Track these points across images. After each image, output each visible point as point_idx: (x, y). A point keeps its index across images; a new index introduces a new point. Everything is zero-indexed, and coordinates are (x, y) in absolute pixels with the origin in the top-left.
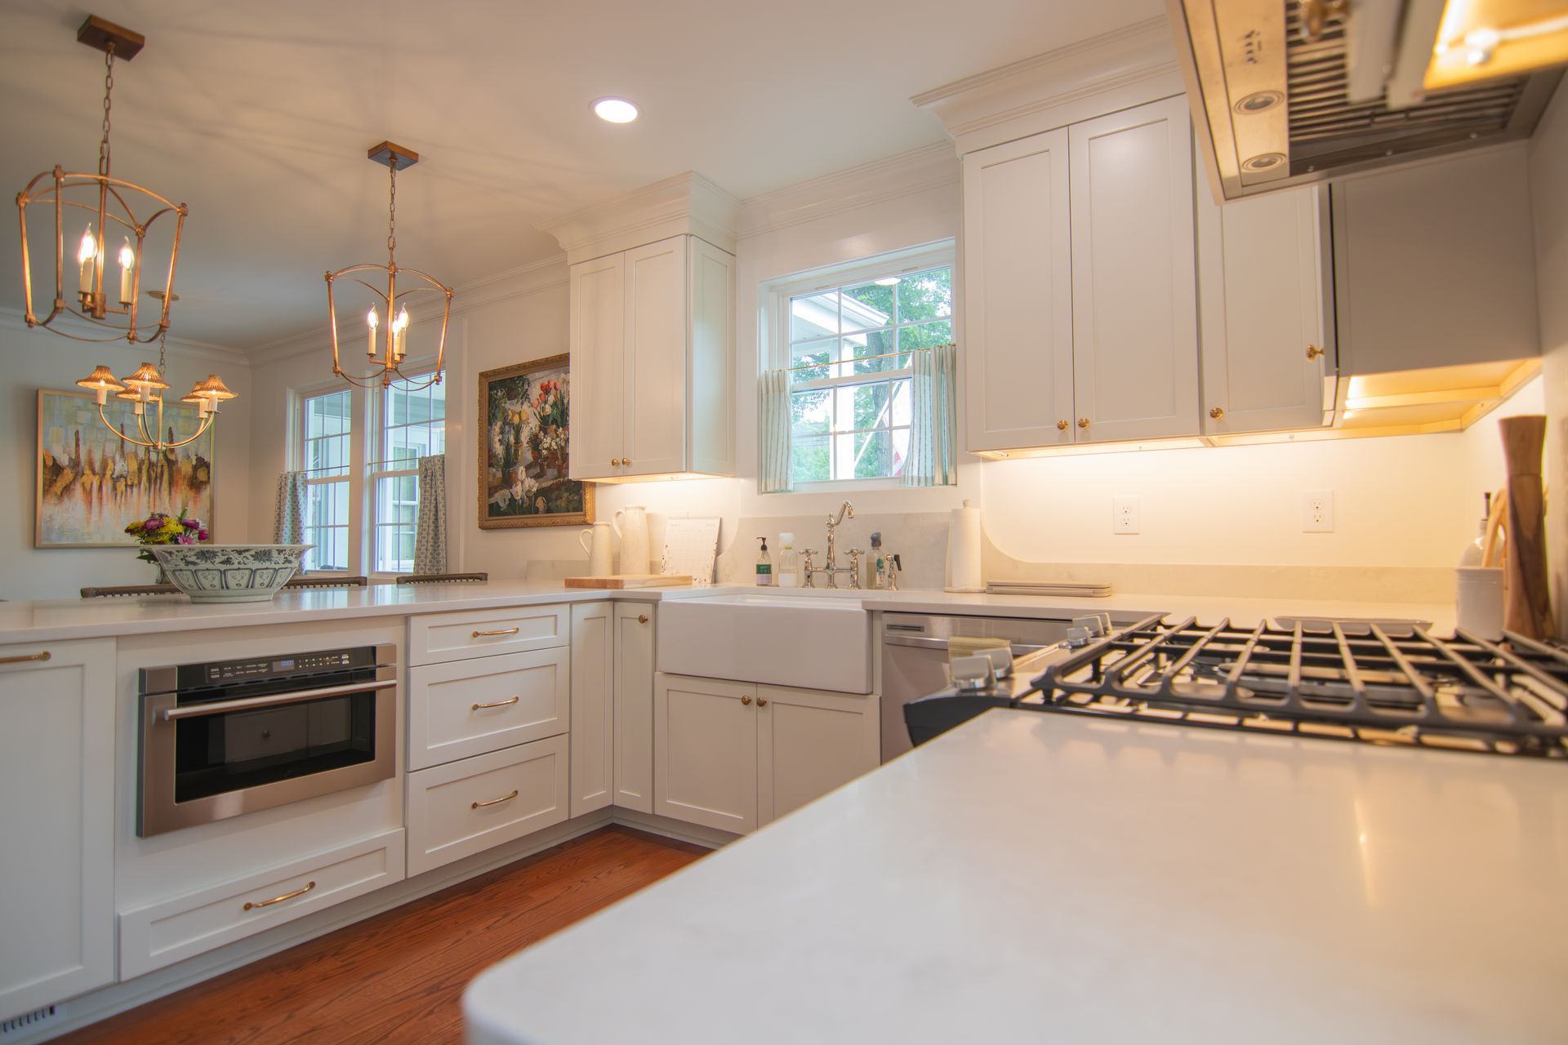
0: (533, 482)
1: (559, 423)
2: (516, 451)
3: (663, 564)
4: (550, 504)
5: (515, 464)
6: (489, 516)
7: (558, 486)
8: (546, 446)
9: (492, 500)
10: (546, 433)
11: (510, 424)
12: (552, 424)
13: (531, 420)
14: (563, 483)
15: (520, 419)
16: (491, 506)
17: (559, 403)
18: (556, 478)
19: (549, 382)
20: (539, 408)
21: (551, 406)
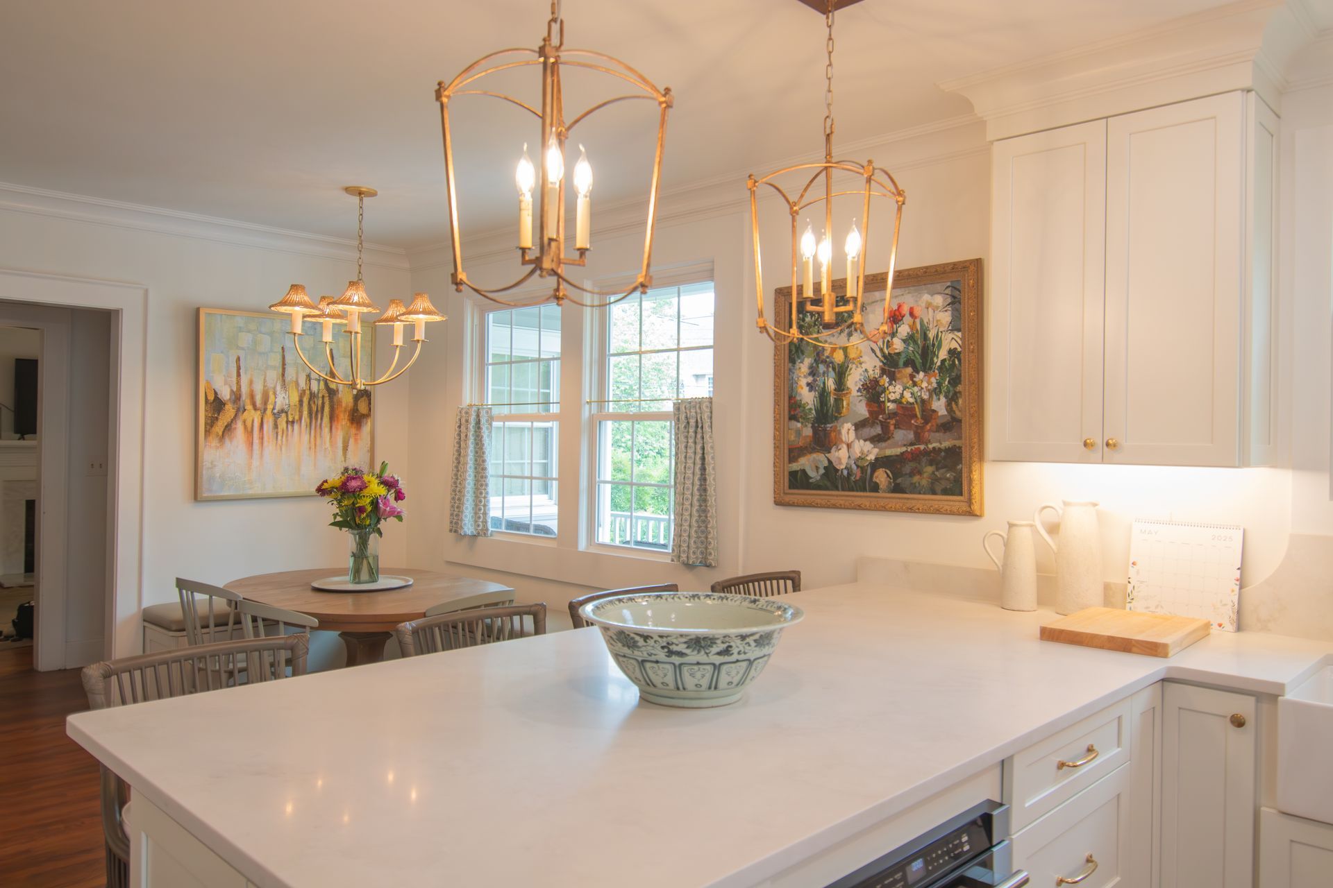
0: (868, 446)
1: (918, 365)
2: (838, 401)
3: (1129, 591)
4: (899, 481)
5: (837, 419)
6: (790, 488)
7: (916, 456)
8: (892, 397)
9: (795, 466)
10: (893, 378)
11: (828, 363)
12: (906, 365)
13: (865, 358)
14: (926, 453)
15: (846, 356)
16: (793, 474)
17: (918, 337)
18: (912, 444)
19: (900, 306)
20: (880, 343)
21: (904, 341)
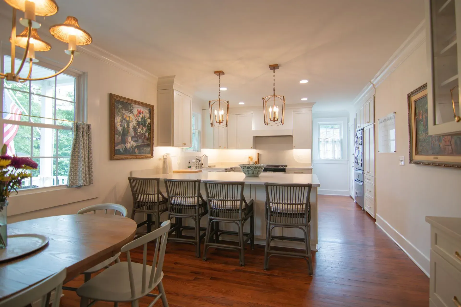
0: (134, 143)
1: (143, 125)
2: (128, 130)
4: (140, 151)
5: (127, 135)
6: (116, 154)
7: (143, 146)
8: (139, 131)
9: (115, 148)
10: (139, 127)
11: (126, 120)
12: (141, 124)
13: (133, 121)
15: (129, 119)
17: (144, 118)
18: (142, 143)
19: (140, 110)
20: (137, 118)
21: (141, 119)
